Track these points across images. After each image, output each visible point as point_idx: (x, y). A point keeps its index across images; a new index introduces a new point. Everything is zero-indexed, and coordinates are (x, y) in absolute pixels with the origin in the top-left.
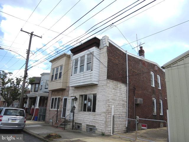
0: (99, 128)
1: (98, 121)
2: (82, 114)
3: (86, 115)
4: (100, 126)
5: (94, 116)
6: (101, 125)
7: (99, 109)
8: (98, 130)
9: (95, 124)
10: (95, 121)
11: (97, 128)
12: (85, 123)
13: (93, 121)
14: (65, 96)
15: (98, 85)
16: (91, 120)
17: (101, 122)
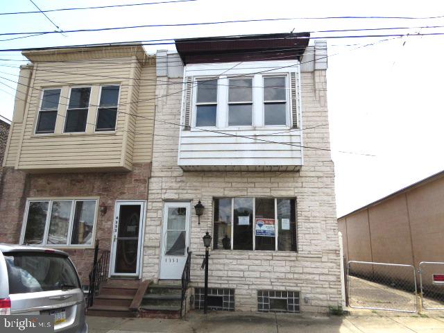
0: (317, 296)
1: (310, 277)
2: (237, 257)
3: (257, 262)
4: (318, 290)
5: (292, 264)
6: (326, 286)
7: (313, 242)
8: (314, 302)
9: (297, 286)
10: (296, 276)
11: (308, 296)
12: (253, 287)
13: (291, 276)
14: (125, 196)
15: (302, 174)
16: (282, 275)
17: (322, 278)
